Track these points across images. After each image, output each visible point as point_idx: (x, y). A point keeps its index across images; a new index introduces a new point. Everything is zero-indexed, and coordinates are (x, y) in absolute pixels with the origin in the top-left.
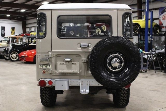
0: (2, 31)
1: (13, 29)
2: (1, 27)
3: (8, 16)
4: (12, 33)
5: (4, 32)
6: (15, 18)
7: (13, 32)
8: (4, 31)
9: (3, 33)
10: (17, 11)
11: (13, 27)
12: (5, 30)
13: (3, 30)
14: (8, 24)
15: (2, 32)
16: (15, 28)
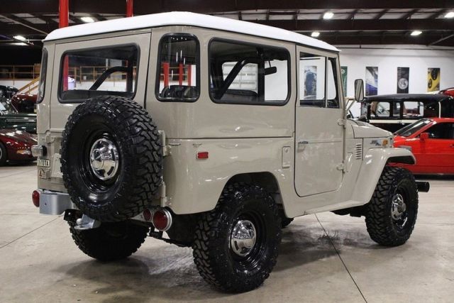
0: (398, 80)
1: (435, 73)
2: (399, 69)
3: (416, 33)
4: (430, 87)
5: (405, 84)
6: (439, 39)
7: (435, 83)
8: (406, 82)
9: (403, 87)
10: (437, 16)
11: (434, 69)
12: (408, 79)
13: (403, 79)
14: (420, 59)
15: (400, 83)
16: (441, 71)
